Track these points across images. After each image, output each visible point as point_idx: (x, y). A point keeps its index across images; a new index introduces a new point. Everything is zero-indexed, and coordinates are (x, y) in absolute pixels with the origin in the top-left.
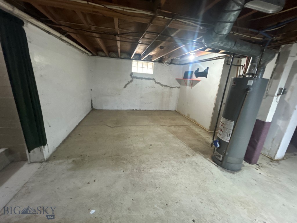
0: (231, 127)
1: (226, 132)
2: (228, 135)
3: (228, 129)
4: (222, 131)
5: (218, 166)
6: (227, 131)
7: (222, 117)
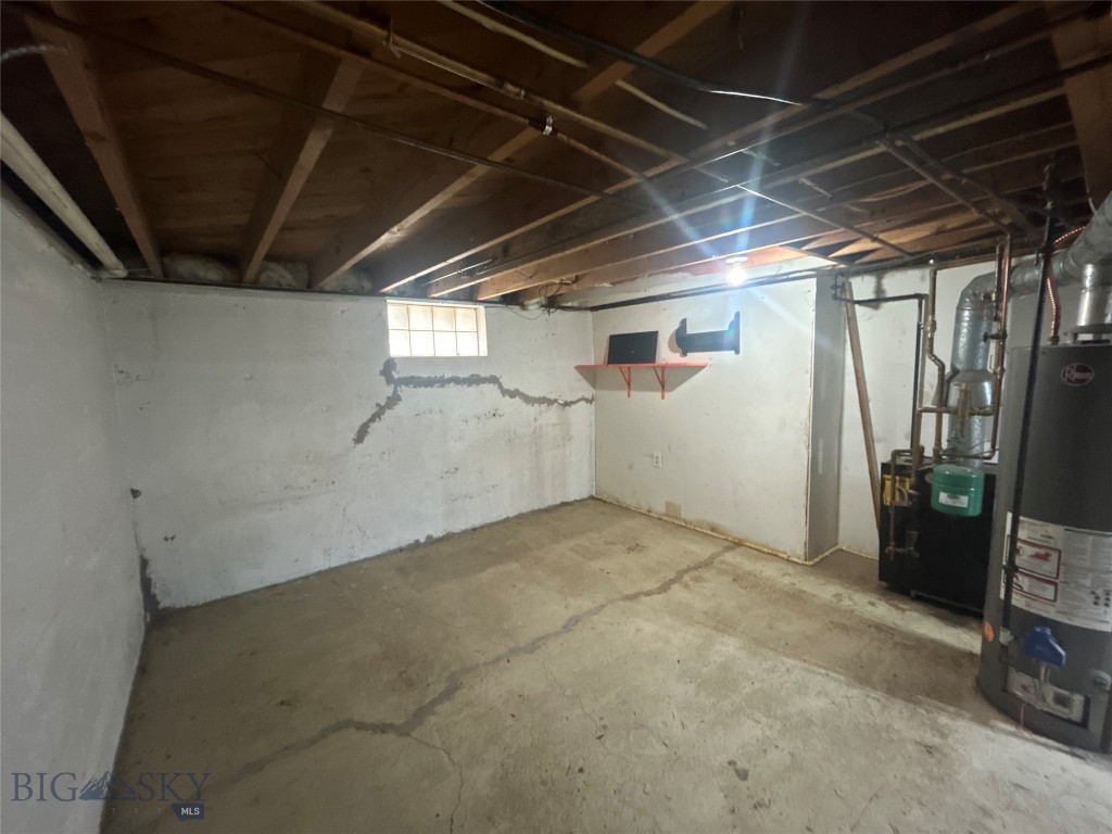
1: (1084, 587)
2: (1097, 598)
3: (1088, 570)
4: (1055, 584)
6: (1087, 582)
7: (1021, 518)
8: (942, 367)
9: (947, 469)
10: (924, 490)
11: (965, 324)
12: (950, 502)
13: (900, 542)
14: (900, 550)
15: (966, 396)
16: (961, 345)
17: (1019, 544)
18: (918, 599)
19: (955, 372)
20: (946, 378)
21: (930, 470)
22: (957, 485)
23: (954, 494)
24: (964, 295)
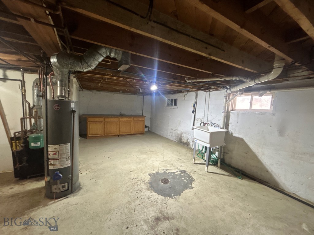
0: (68, 149)
1: (64, 158)
2: (67, 159)
3: (65, 153)
4: (59, 160)
5: (67, 196)
6: (65, 156)
7: (49, 145)
8: (29, 104)
9: (34, 135)
10: (27, 143)
11: (35, 92)
12: (35, 145)
13: (21, 162)
14: (21, 165)
15: (36, 113)
16: (35, 98)
17: (49, 153)
18: (30, 178)
19: (34, 106)
20: (31, 108)
21: (28, 137)
22: (37, 140)
23: (35, 143)
24: (34, 83)
